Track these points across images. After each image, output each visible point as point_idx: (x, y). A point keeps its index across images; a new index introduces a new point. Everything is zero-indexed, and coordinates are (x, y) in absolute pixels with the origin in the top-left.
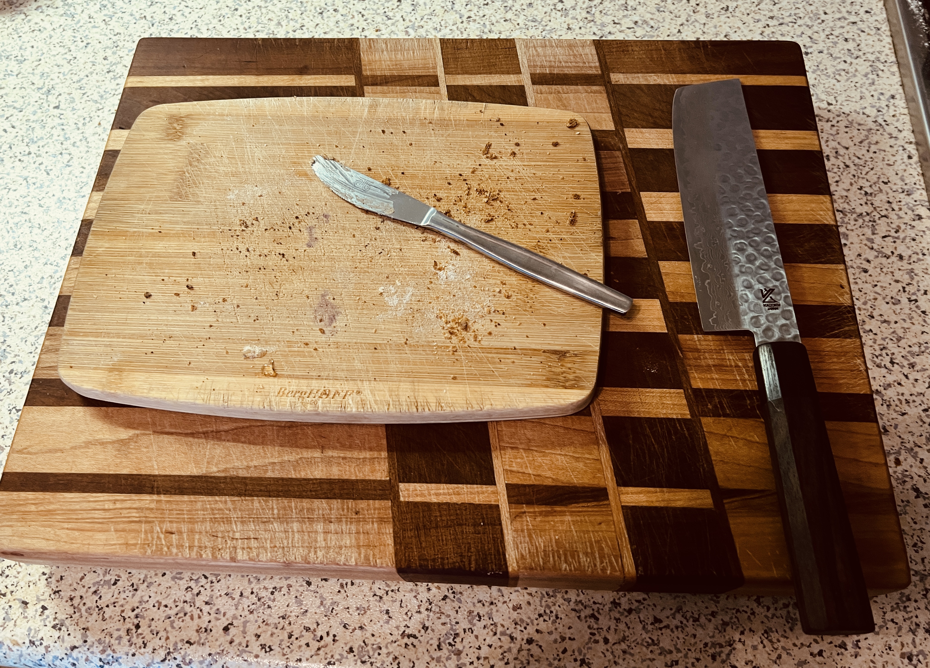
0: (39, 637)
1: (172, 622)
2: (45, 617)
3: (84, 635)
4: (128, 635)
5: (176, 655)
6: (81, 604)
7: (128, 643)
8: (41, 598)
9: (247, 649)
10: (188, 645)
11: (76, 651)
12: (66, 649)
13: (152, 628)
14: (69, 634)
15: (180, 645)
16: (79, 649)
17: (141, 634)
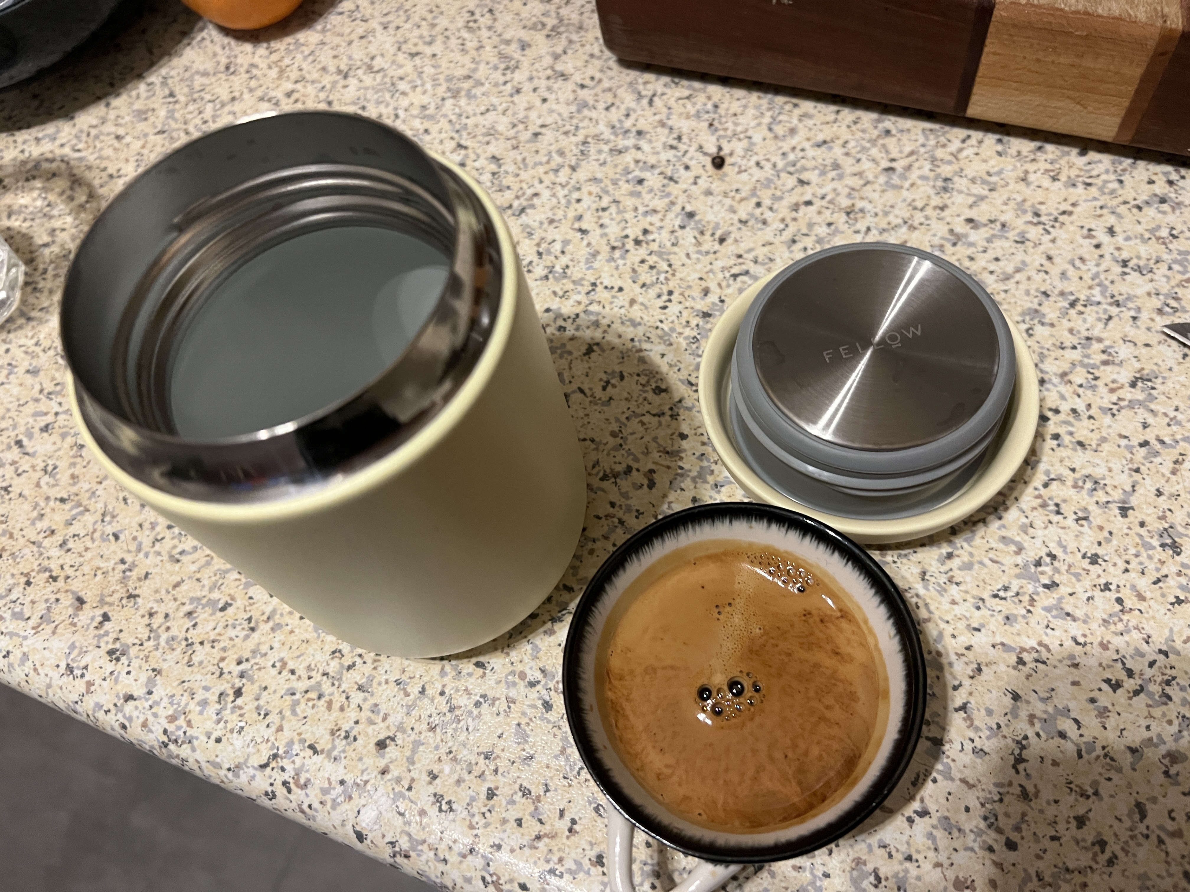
0: (83, 664)
1: (297, 703)
2: (102, 632)
3: (151, 682)
4: (219, 702)
5: (285, 763)
6: (163, 628)
7: (215, 717)
8: (108, 599)
9: (407, 793)
10: (310, 752)
11: (131, 703)
12: (117, 696)
13: (262, 702)
14: (129, 673)
15: (296, 748)
16: (137, 703)
17: (240, 708)
